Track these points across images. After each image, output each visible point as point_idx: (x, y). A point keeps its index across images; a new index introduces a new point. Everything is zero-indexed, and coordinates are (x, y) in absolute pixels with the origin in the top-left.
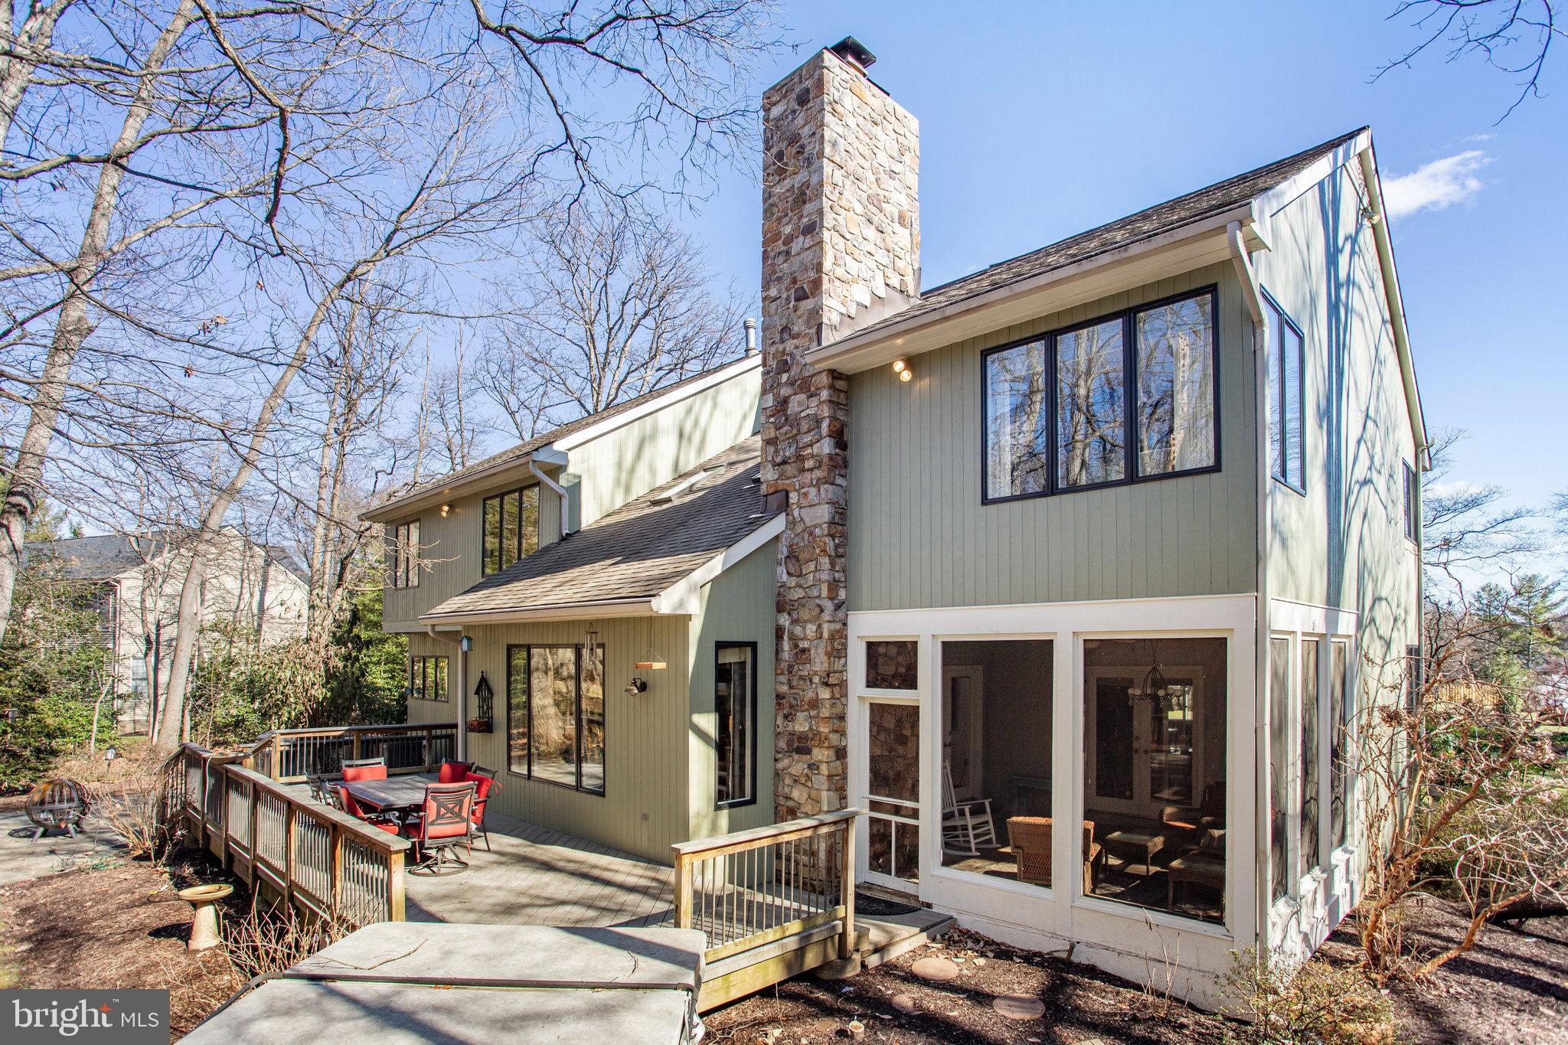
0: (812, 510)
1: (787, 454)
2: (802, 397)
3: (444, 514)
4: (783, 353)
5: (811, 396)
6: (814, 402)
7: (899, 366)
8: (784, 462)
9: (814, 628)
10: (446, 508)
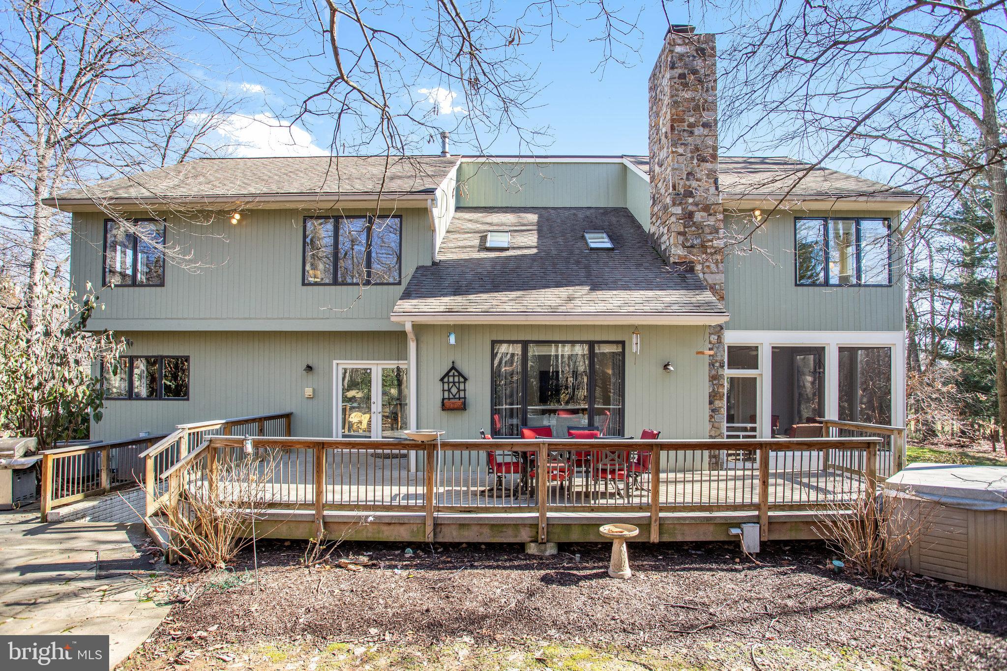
0: (713, 276)
1: (695, 242)
2: (705, 214)
3: (234, 222)
4: (690, 187)
5: (710, 215)
6: (712, 219)
7: (757, 213)
8: (692, 246)
9: (716, 338)
10: (237, 216)
